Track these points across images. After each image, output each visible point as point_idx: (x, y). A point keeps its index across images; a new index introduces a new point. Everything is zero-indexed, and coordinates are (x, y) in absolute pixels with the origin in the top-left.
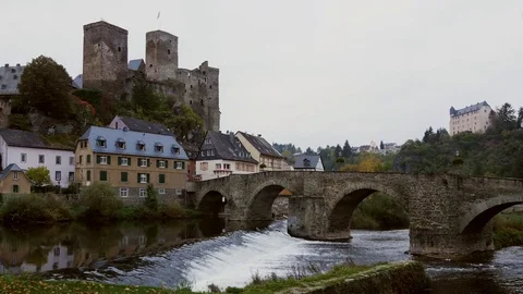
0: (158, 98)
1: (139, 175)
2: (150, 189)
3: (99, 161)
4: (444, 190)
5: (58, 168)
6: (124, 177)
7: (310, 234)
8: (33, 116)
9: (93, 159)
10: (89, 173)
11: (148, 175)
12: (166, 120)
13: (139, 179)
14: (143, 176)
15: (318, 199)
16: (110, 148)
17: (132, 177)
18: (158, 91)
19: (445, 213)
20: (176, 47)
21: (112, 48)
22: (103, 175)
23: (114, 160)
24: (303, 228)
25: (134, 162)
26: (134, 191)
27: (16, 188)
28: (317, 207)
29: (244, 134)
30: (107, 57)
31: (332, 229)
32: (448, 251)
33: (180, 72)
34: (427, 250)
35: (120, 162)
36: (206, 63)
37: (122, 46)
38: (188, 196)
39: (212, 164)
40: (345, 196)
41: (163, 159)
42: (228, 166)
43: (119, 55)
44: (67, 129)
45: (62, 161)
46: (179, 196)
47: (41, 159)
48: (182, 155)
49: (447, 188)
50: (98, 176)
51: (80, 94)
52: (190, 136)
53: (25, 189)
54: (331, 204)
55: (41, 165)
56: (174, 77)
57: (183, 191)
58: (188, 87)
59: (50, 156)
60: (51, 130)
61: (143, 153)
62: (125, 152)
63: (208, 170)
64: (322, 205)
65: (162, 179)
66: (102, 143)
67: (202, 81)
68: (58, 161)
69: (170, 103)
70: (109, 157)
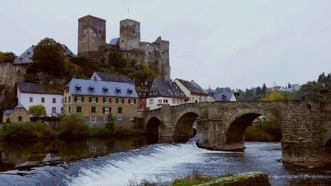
0: (125, 60)
1: (104, 108)
2: (110, 117)
3: (76, 100)
4: (308, 112)
5: (54, 105)
6: (93, 110)
7: (212, 145)
8: (40, 74)
9: (72, 99)
10: (70, 107)
11: (110, 108)
12: (130, 74)
13: (104, 111)
14: (106, 109)
15: (218, 121)
16: (84, 91)
17: (99, 110)
18: (125, 56)
19: (309, 130)
20: (139, 29)
21: (95, 31)
22: (79, 109)
23: (87, 99)
24: (206, 141)
25: (100, 100)
26: (100, 118)
27: (20, 118)
28: (217, 127)
29: (180, 81)
30: (92, 37)
31: (229, 142)
32: (311, 160)
33: (142, 44)
34: (294, 159)
35: (90, 101)
36: (160, 37)
37: (102, 30)
38: (138, 121)
39: (156, 100)
40: (237, 119)
41: (121, 97)
42: (167, 101)
43: (100, 35)
44: (62, 82)
45: (57, 101)
46: (132, 121)
47: (43, 100)
48: (135, 95)
49: (311, 111)
50: (75, 110)
51: (74, 60)
52: (146, 83)
53: (26, 119)
54: (227, 125)
55: (42, 104)
56: (138, 47)
57: (135, 118)
58: (147, 53)
59: (49, 98)
60: (51, 82)
61: (107, 94)
62: (94, 94)
63: (153, 104)
64: (221, 125)
65: (120, 110)
66: (78, 89)
67: (157, 49)
68: (54, 101)
69: (133, 63)
70: (83, 98)
